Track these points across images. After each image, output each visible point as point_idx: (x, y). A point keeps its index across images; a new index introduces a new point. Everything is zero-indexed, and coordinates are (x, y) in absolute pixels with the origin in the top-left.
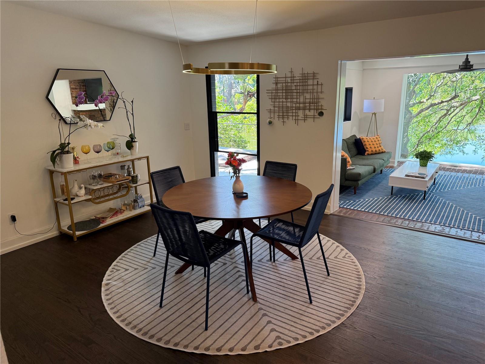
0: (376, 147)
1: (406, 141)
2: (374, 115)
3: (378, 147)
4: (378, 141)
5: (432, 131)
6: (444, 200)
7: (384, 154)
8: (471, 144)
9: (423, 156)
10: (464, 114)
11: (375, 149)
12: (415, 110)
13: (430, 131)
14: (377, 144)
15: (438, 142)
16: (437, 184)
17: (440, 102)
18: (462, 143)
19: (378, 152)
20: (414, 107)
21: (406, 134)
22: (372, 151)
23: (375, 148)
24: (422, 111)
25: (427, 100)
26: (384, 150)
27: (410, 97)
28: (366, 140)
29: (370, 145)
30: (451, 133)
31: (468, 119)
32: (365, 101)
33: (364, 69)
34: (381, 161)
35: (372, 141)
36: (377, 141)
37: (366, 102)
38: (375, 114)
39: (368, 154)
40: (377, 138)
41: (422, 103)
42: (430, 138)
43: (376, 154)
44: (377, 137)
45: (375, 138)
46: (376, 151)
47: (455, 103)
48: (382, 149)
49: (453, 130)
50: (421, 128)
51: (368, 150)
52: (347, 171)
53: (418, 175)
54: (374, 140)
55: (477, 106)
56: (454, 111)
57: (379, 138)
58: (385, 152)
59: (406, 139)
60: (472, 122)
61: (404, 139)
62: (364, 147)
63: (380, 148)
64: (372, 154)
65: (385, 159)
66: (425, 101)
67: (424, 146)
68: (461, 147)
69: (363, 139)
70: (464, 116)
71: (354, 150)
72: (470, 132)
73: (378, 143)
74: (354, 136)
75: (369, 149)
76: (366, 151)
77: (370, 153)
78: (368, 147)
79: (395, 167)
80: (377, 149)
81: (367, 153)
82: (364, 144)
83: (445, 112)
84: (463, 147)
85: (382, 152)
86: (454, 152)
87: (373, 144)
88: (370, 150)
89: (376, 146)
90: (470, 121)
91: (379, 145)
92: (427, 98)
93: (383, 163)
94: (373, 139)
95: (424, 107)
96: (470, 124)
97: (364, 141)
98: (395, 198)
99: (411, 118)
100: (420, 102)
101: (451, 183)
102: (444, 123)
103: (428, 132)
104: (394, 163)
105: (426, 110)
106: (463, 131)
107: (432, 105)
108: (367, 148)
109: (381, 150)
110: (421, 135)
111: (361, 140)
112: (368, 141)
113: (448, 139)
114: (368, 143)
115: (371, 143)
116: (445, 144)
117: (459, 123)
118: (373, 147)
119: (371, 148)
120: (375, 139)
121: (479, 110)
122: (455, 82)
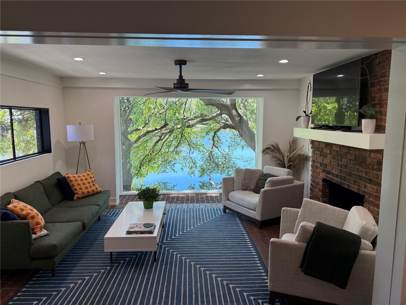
0: (89, 187)
1: (129, 167)
2: (82, 144)
3: (91, 187)
4: (91, 178)
5: (150, 154)
6: (179, 255)
7: (99, 195)
8: (179, 163)
9: (147, 196)
10: (172, 139)
11: (87, 190)
12: (133, 137)
13: (148, 154)
14: (89, 183)
15: (156, 163)
16: (165, 225)
17: (154, 129)
18: (173, 163)
19: (91, 193)
20: (133, 134)
21: (128, 160)
22: (83, 193)
23: (87, 188)
24: (139, 138)
25: (143, 128)
26: (100, 189)
27: (126, 124)
28: (73, 179)
29: (79, 185)
30: (164, 155)
31: (175, 143)
32: (68, 126)
33: (64, 87)
34: (94, 209)
35: (82, 180)
36: (88, 178)
37: (70, 129)
38: (84, 143)
39: (78, 198)
40: (88, 175)
41: (139, 130)
42: (150, 160)
43: (89, 196)
44: (89, 173)
45: (86, 174)
46: (88, 192)
47: (164, 131)
48: (97, 189)
49: (165, 152)
50: (141, 151)
51: (77, 193)
52: (33, 242)
53: (143, 229)
54: (85, 178)
55: (180, 133)
56: (165, 137)
57: (91, 175)
58: (101, 191)
59: (129, 164)
60: (178, 145)
61: (127, 165)
62: (72, 188)
63: (93, 188)
64: (83, 197)
65: (100, 203)
66: (141, 128)
67: (145, 167)
68: (172, 166)
69: (68, 177)
70: (172, 141)
71: (57, 195)
72: (177, 153)
73: (90, 180)
74: (58, 173)
75: (78, 191)
76: (75, 194)
77: (80, 196)
78: (77, 188)
79: (118, 206)
80: (90, 190)
81: (76, 196)
82: (71, 184)
83: (158, 138)
84: (173, 166)
85: (98, 193)
86: (168, 170)
87: (84, 184)
88: (80, 192)
89: (88, 185)
90: (176, 144)
91: (91, 184)
92: (143, 126)
93: (97, 210)
94: (84, 176)
95: (142, 134)
96: (177, 147)
97: (71, 181)
98: (117, 267)
99: (131, 145)
100: (137, 130)
101: (180, 221)
102: (159, 147)
103: (147, 155)
104: (115, 201)
105: (143, 137)
106: (172, 153)
107: (148, 132)
108: (76, 190)
109: (95, 190)
110: (142, 158)
111: (66, 178)
112: (76, 180)
113: (162, 160)
114: (76, 182)
115: (81, 183)
116: (161, 164)
117: (169, 146)
118: (83, 187)
119: (80, 189)
120: (87, 176)
121: (182, 136)
122: (162, 114)
